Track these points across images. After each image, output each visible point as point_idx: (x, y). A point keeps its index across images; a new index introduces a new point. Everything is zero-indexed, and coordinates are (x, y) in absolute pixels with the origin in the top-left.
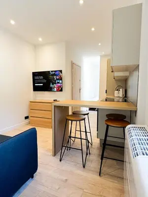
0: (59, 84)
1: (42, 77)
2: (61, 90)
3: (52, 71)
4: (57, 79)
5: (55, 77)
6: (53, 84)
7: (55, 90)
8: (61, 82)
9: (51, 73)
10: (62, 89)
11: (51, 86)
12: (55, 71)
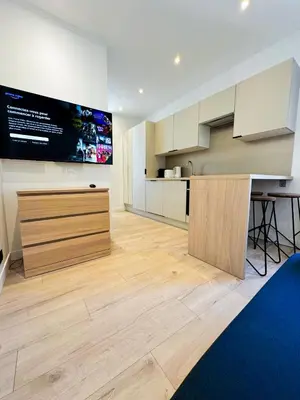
0: (105, 147)
1: (43, 116)
2: (110, 162)
3: (83, 108)
4: (99, 134)
5: (93, 126)
6: (87, 143)
7: (94, 158)
8: (108, 141)
9: (82, 112)
10: (111, 158)
11: (81, 146)
12: (94, 111)
